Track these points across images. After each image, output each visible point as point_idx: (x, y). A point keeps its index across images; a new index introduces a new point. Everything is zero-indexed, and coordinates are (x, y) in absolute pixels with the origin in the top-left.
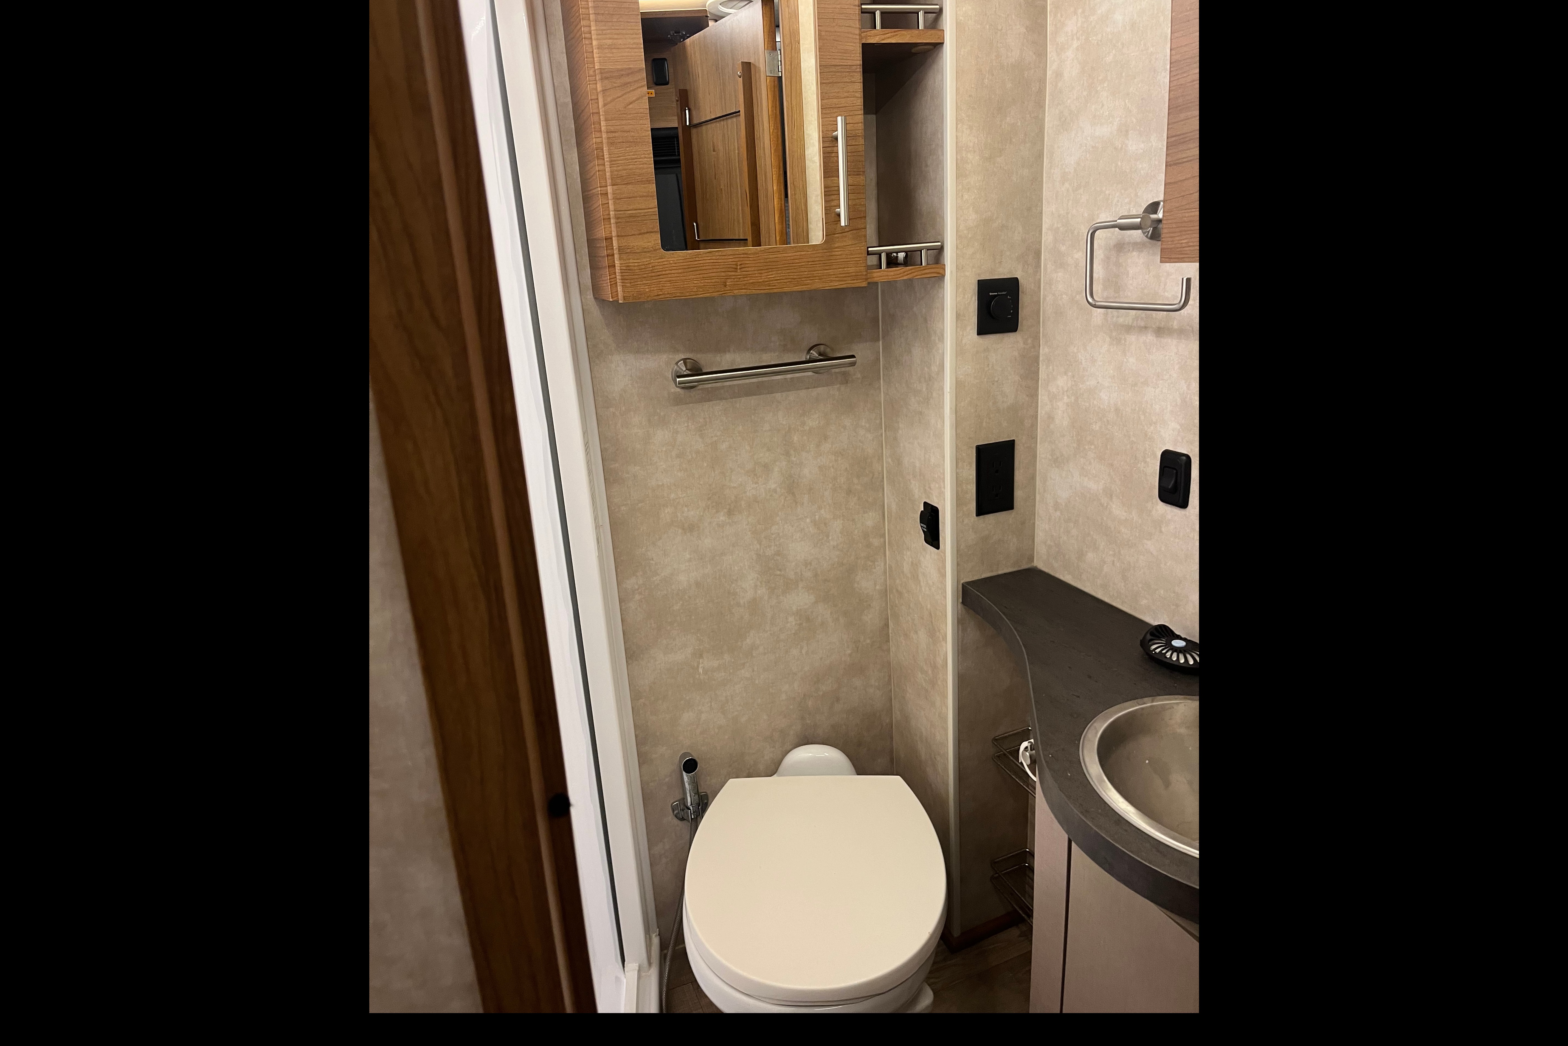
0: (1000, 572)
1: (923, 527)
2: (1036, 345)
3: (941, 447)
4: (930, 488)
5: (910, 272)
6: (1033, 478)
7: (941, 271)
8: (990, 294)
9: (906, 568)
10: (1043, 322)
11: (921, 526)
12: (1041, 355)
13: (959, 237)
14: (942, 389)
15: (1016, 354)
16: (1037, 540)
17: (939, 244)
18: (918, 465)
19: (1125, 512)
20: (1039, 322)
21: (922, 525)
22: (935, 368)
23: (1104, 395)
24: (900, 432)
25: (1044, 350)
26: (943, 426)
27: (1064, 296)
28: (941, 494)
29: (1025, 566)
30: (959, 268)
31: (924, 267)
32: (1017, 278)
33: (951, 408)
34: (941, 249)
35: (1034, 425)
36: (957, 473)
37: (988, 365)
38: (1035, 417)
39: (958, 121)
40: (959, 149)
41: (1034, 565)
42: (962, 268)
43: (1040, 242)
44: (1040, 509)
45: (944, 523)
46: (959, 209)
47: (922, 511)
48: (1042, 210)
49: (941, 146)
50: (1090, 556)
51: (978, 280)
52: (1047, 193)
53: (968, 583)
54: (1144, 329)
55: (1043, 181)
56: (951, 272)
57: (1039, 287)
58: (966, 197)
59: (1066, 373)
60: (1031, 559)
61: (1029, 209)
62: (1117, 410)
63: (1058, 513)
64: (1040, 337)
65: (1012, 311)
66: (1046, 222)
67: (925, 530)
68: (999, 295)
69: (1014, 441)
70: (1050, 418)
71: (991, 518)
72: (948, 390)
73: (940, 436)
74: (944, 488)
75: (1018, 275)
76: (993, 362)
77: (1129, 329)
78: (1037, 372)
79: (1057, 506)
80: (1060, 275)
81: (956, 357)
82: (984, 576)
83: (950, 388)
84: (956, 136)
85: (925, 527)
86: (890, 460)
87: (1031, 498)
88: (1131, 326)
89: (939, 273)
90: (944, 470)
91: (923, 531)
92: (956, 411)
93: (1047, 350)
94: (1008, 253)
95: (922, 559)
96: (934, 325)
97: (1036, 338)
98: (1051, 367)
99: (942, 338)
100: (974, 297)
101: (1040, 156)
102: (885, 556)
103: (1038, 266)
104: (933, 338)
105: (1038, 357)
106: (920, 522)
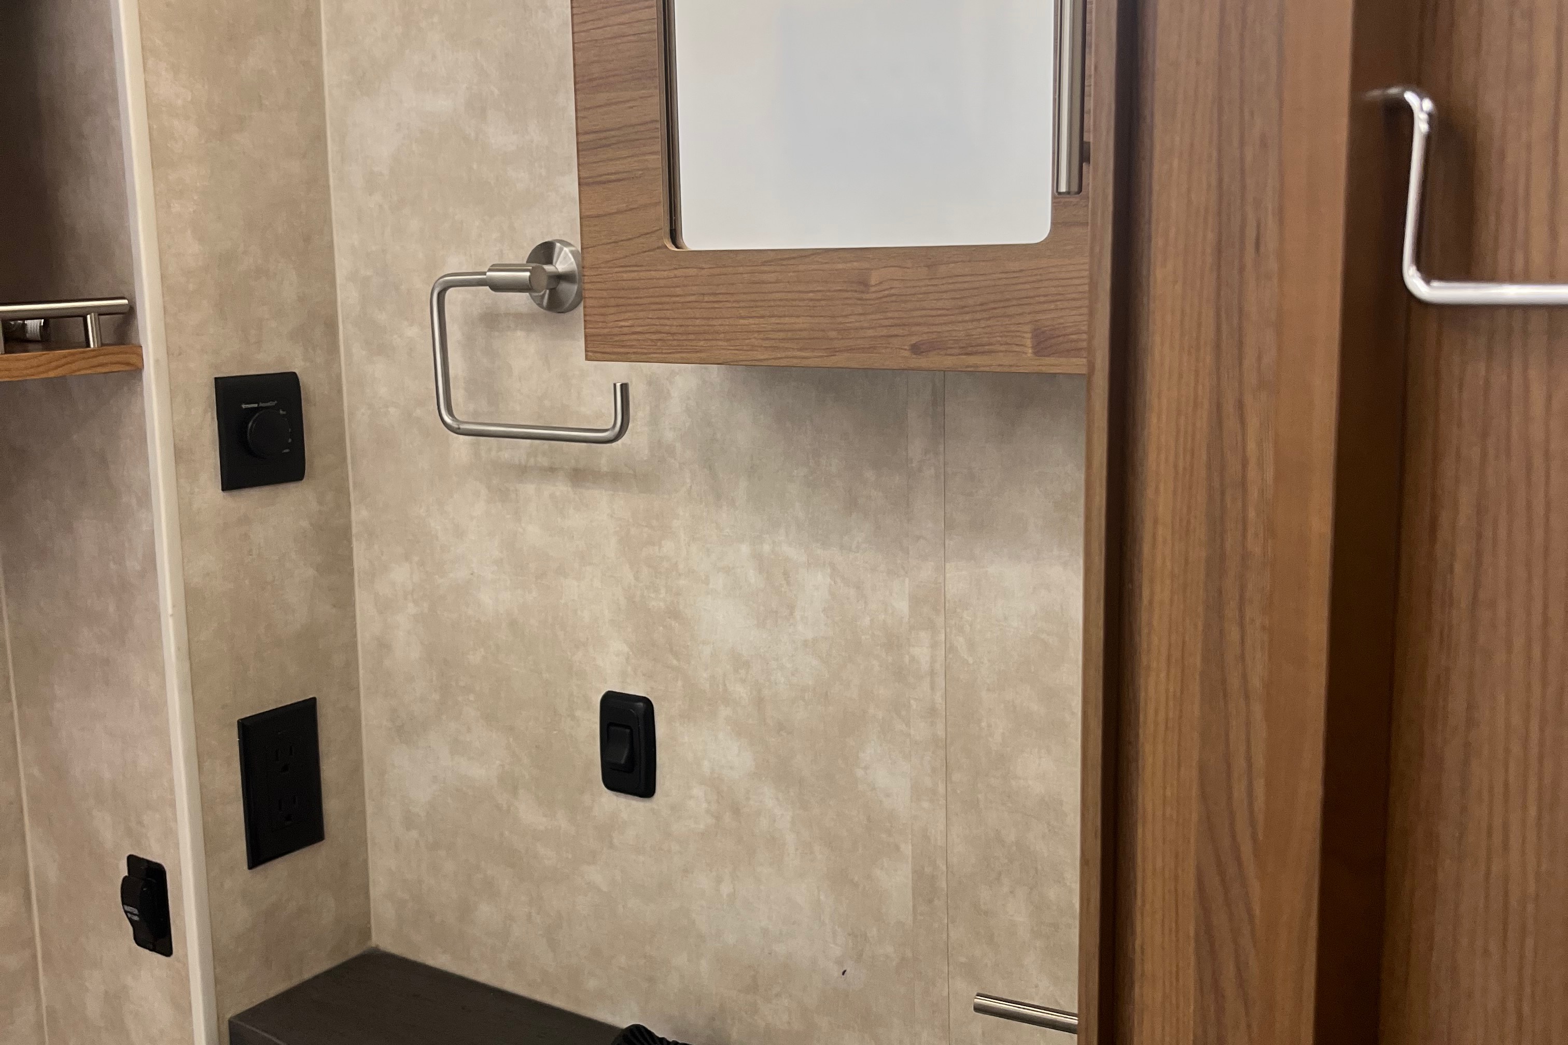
0: (307, 976)
1: (131, 913)
2: (342, 506)
3: (162, 733)
4: (140, 823)
5: (64, 361)
6: (356, 770)
7: (133, 359)
8: (244, 406)
9: (93, 1007)
10: (352, 457)
11: (126, 912)
12: (354, 524)
13: (168, 287)
14: (154, 610)
15: (305, 524)
16: (376, 892)
17: (125, 302)
18: (107, 775)
19: (545, 816)
20: (344, 459)
21: (128, 908)
22: (133, 565)
23: (486, 597)
24: (58, 705)
25: (359, 515)
26: (163, 686)
27: (392, 410)
28: (170, 834)
29: (354, 951)
30: (173, 353)
31: (93, 350)
32: (294, 374)
33: (178, 649)
34: (128, 315)
35: (351, 665)
36: (202, 786)
37: (251, 550)
38: (352, 646)
39: (146, 51)
40: (153, 109)
41: (374, 946)
42: (180, 354)
43: (334, 302)
44: (374, 827)
45: (180, 898)
46: (162, 232)
47: (126, 876)
48: (332, 241)
49: (112, 97)
50: (485, 911)
51: (216, 379)
52: (338, 208)
53: (242, 1016)
54: (551, 471)
55: (329, 187)
56: (157, 361)
57: (340, 391)
58: (176, 207)
59: (407, 557)
60: (366, 933)
61: (307, 239)
62: (513, 623)
63: (414, 834)
64: (348, 488)
65: (290, 440)
66: (343, 266)
67: (136, 918)
68: (262, 408)
69: (314, 699)
70: (383, 646)
71: (280, 868)
72: (170, 611)
73: (156, 707)
74: (175, 820)
75: (297, 365)
76: (259, 544)
77: (522, 471)
78: (350, 559)
79: (409, 821)
80: (379, 369)
81: (182, 538)
82: (272, 993)
83: (174, 606)
84: (146, 83)
85: (136, 911)
86: (36, 771)
87: (357, 813)
88: (525, 467)
89: (128, 364)
90: (171, 780)
91: (130, 920)
92: (191, 653)
93: (364, 513)
94: (273, 324)
95: (129, 981)
96: (125, 473)
97: (342, 491)
98: (376, 547)
99: (145, 499)
100: (210, 414)
101: (319, 137)
102: (37, 989)
103: (333, 348)
104: (125, 499)
105: (347, 528)
106: (123, 904)
